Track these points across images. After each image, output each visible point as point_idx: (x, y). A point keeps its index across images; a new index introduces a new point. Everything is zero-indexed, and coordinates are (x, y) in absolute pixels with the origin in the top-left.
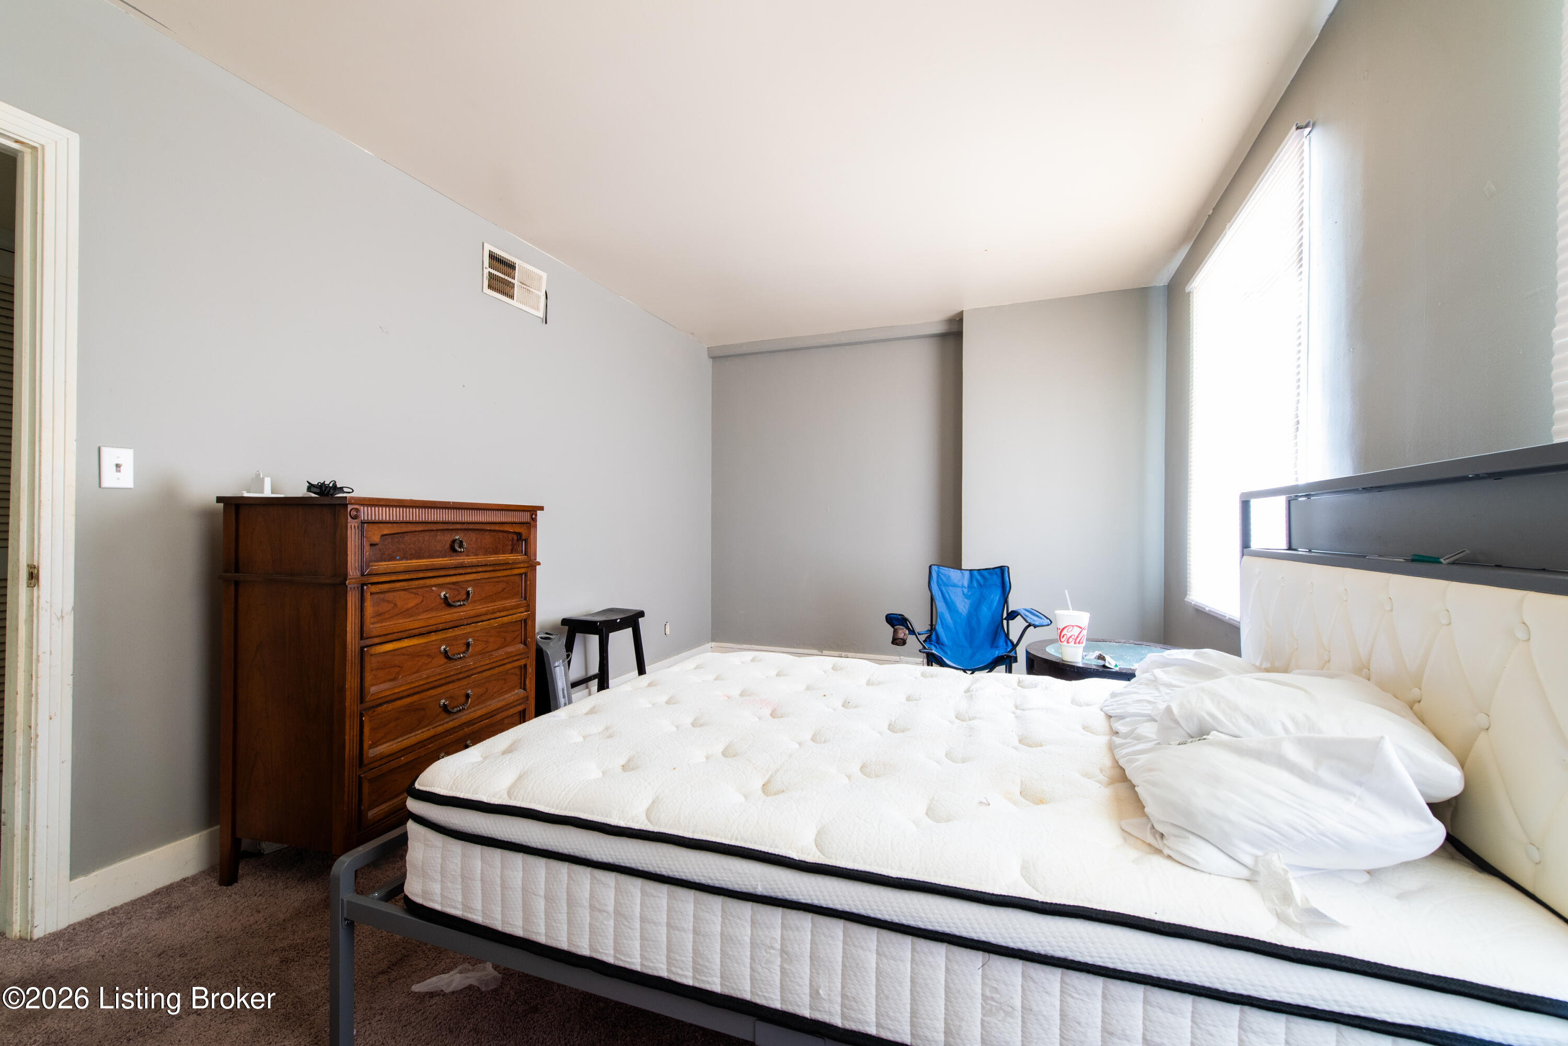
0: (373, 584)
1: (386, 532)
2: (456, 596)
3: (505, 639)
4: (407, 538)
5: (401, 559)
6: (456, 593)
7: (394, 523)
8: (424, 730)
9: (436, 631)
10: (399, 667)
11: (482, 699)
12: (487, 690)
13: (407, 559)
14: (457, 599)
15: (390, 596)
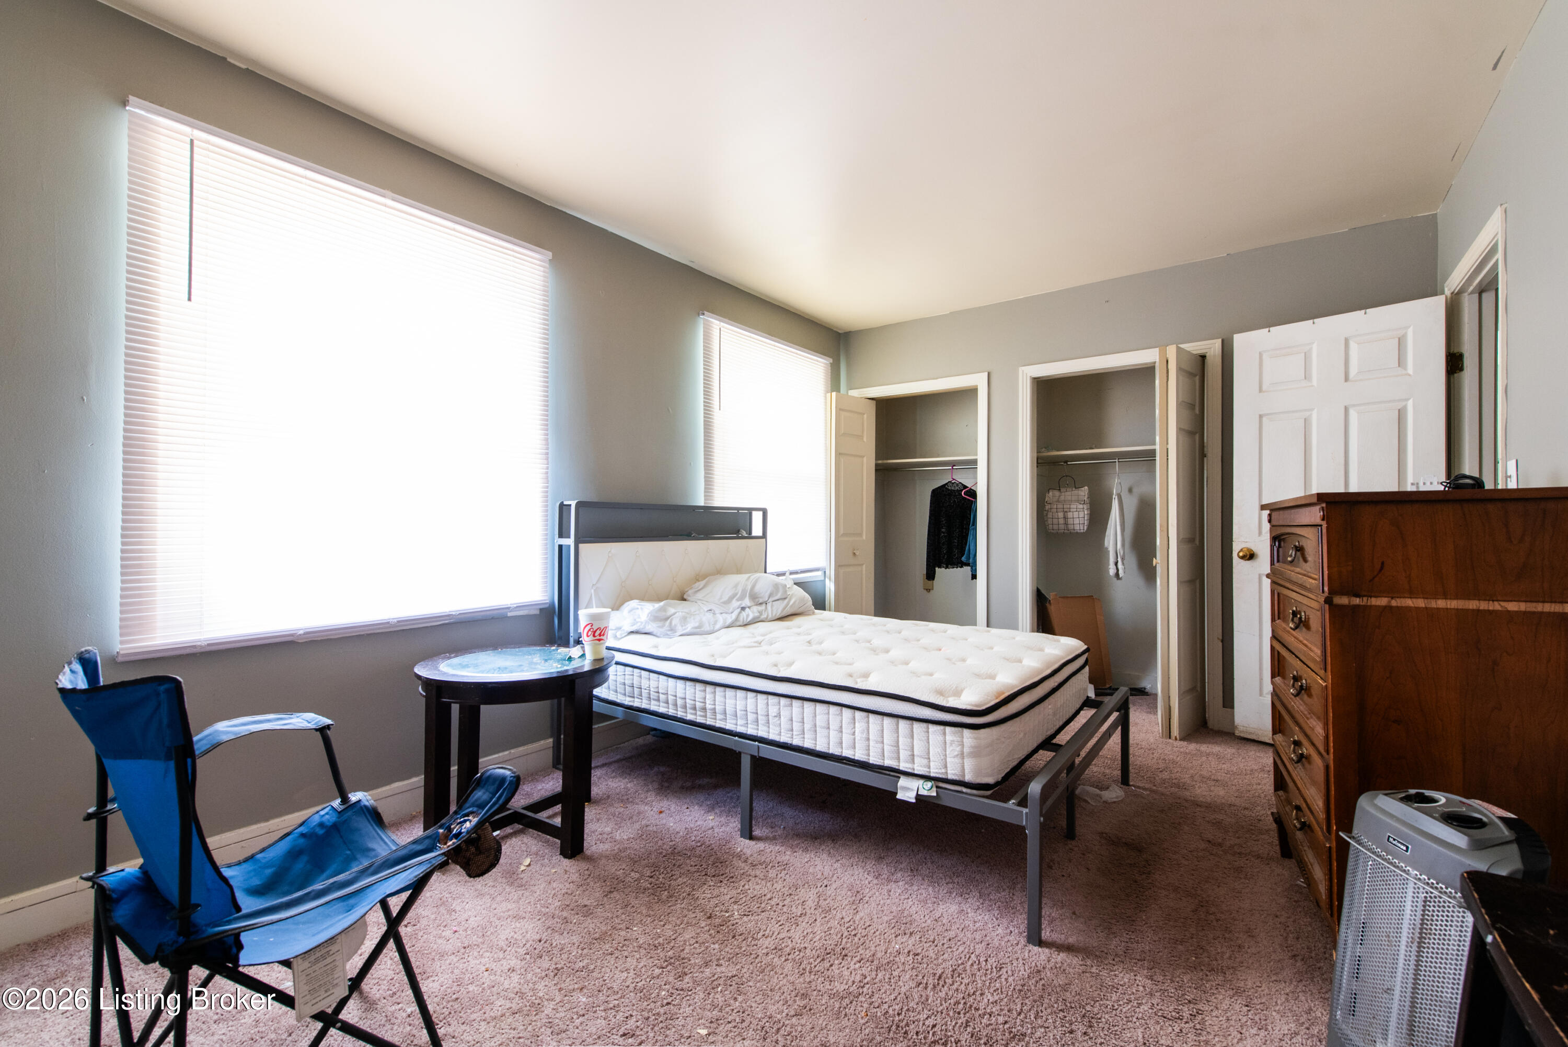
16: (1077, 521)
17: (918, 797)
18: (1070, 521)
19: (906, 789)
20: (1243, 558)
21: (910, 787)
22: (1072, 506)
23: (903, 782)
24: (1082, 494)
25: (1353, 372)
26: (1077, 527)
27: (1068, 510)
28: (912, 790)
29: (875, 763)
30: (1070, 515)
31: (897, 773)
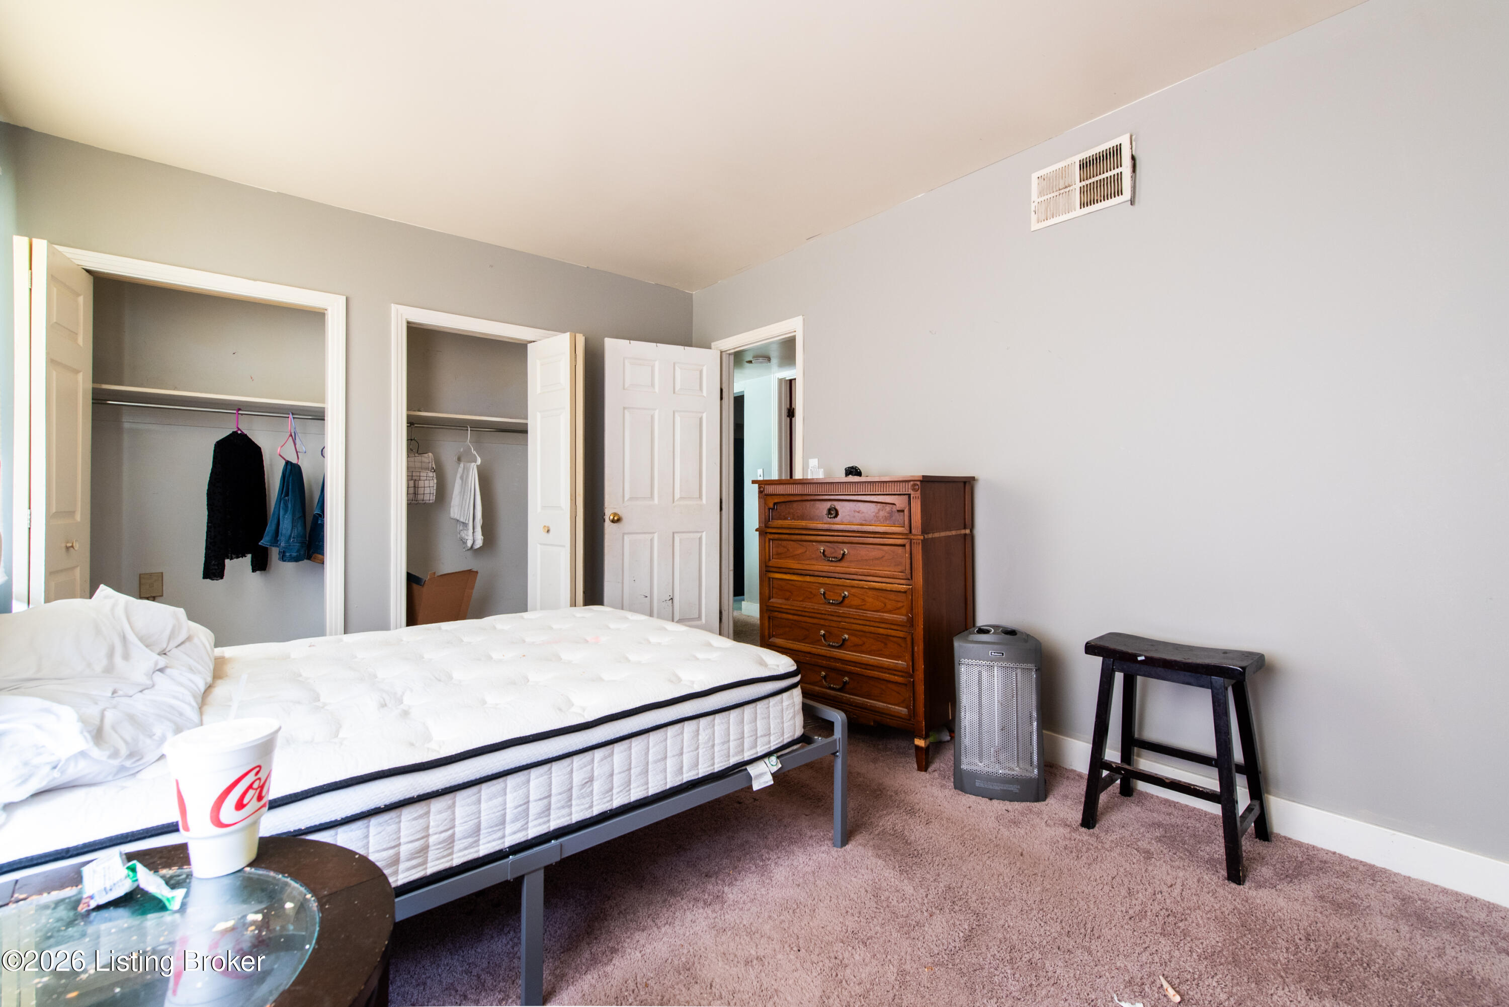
0: (771, 533)
1: (776, 501)
2: (833, 553)
3: (885, 605)
4: (795, 505)
5: (791, 520)
6: (833, 550)
7: (780, 495)
8: (807, 645)
9: (810, 575)
10: (790, 592)
11: (857, 648)
12: (864, 643)
13: (795, 519)
14: (833, 555)
15: (784, 543)
16: (427, 491)
17: (774, 775)
18: (421, 491)
19: (761, 775)
20: (613, 521)
21: (761, 772)
22: (422, 474)
23: (752, 770)
24: (426, 460)
25: (678, 387)
26: (427, 497)
27: (417, 478)
28: (766, 773)
29: (721, 769)
30: (421, 484)
31: (740, 767)
